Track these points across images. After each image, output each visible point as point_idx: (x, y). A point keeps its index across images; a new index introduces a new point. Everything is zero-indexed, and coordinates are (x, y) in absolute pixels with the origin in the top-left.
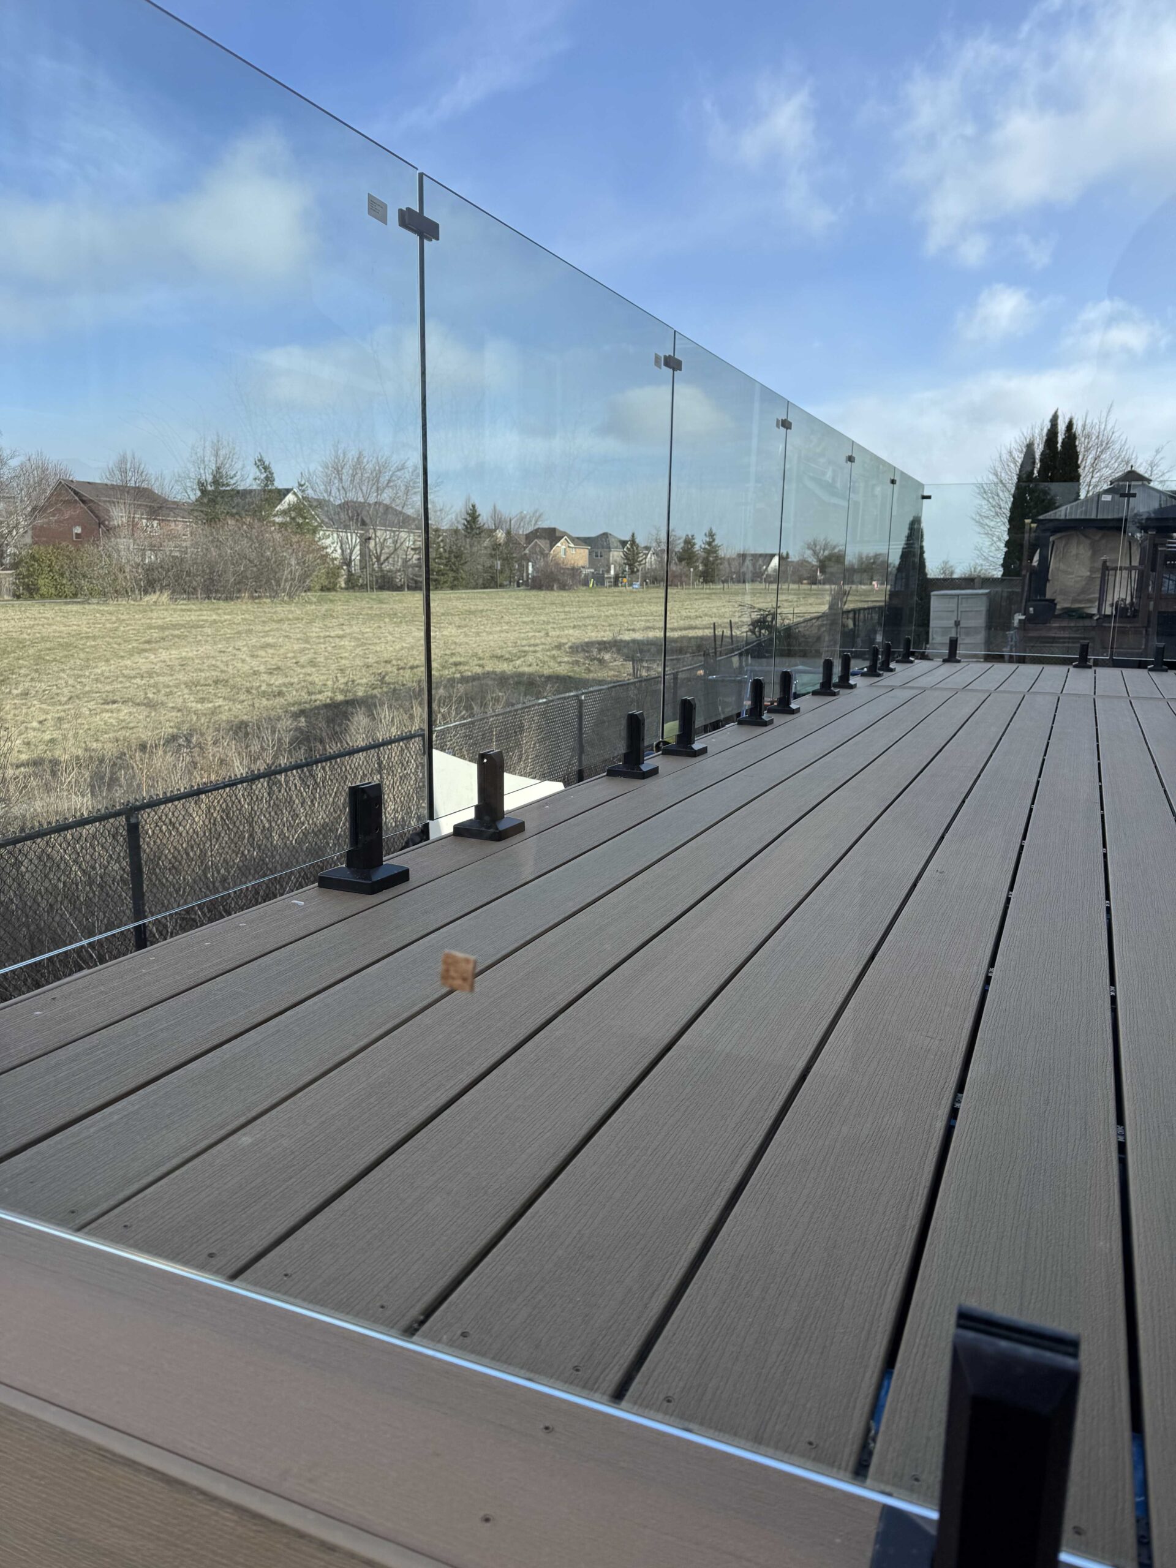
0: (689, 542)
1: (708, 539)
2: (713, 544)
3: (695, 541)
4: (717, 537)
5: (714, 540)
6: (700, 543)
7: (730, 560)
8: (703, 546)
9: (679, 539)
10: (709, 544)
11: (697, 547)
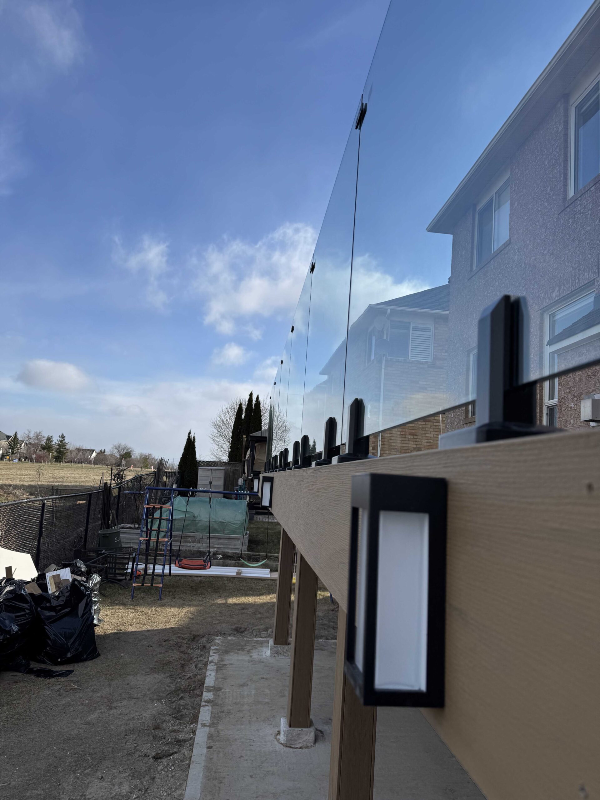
0: (49, 439)
1: (60, 439)
2: (64, 442)
3: (53, 439)
4: (66, 438)
5: (64, 440)
6: (56, 440)
7: (71, 452)
8: (57, 442)
9: (44, 437)
10: (61, 441)
11: (54, 443)
